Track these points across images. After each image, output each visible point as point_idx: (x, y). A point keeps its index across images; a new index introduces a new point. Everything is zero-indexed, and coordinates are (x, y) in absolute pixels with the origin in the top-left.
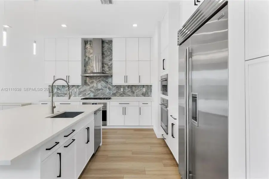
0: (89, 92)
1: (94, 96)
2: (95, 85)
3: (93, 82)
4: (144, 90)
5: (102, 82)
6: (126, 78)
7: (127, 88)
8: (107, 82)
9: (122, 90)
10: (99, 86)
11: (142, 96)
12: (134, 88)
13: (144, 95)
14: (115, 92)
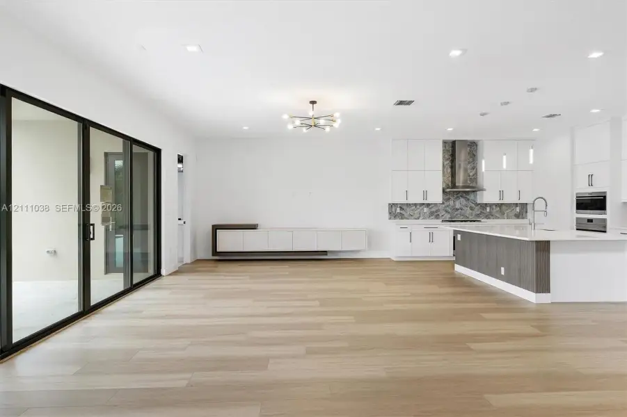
0: (444, 213)
1: (451, 218)
2: (451, 203)
3: (449, 199)
4: (518, 209)
5: (462, 199)
6: (501, 193)
7: (494, 207)
8: (468, 199)
9: (488, 209)
10: (458, 206)
11: (513, 217)
12: (504, 207)
13: (518, 216)
14: (479, 213)
